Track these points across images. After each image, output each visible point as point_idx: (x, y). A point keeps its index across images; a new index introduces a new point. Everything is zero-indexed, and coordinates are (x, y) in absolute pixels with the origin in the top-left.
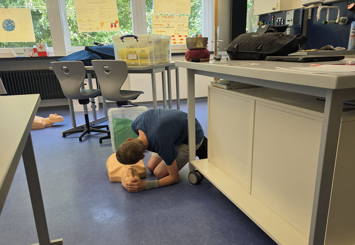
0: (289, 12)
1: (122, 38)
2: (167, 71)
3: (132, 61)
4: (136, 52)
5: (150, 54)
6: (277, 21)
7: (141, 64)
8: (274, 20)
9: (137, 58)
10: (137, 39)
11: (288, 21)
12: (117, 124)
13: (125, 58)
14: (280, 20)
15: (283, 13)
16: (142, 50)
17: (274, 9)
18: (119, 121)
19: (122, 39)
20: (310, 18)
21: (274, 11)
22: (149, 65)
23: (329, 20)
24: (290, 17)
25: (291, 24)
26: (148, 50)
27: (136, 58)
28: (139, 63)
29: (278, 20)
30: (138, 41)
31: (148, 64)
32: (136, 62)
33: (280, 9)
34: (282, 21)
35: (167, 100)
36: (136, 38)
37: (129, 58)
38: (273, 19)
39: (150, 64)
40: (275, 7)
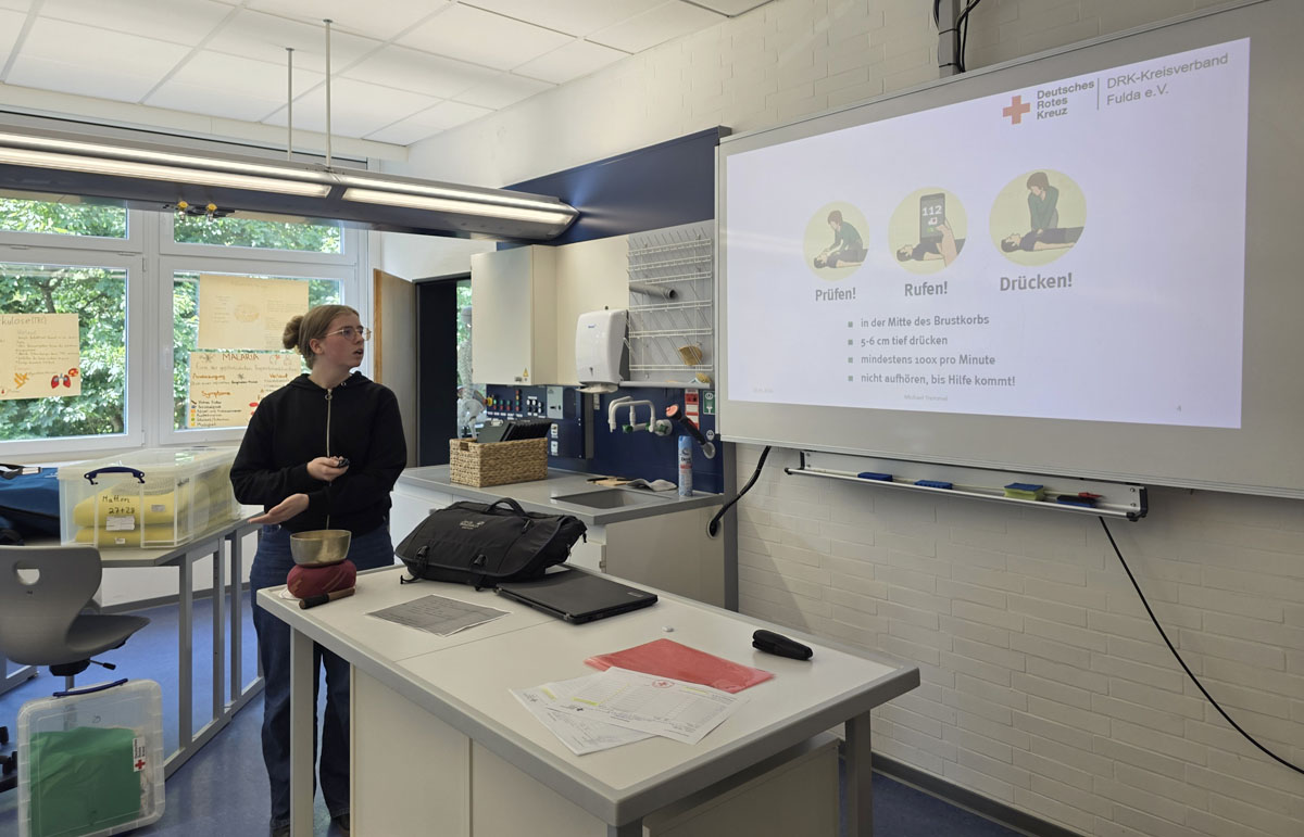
0: (553, 388)
1: (92, 475)
2: (230, 542)
3: (119, 534)
4: (133, 511)
5: (180, 512)
6: (528, 403)
7: (146, 544)
8: (520, 398)
9: (137, 526)
10: (140, 478)
11: (553, 408)
12: (47, 752)
13: (96, 525)
14: (534, 403)
15: (541, 391)
16: (155, 507)
17: (519, 379)
18: (54, 741)
19: (90, 478)
20: (597, 407)
21: (518, 383)
22: (176, 545)
23: (637, 422)
24: (555, 399)
25: (559, 415)
26: (171, 504)
27: (133, 527)
28: (142, 542)
29: (531, 401)
30: (143, 482)
31: (172, 544)
32: (132, 537)
33: (533, 379)
34: (539, 405)
35: (226, 587)
36: (137, 474)
37: (108, 529)
38: (518, 398)
39: (178, 543)
40: (521, 375)
